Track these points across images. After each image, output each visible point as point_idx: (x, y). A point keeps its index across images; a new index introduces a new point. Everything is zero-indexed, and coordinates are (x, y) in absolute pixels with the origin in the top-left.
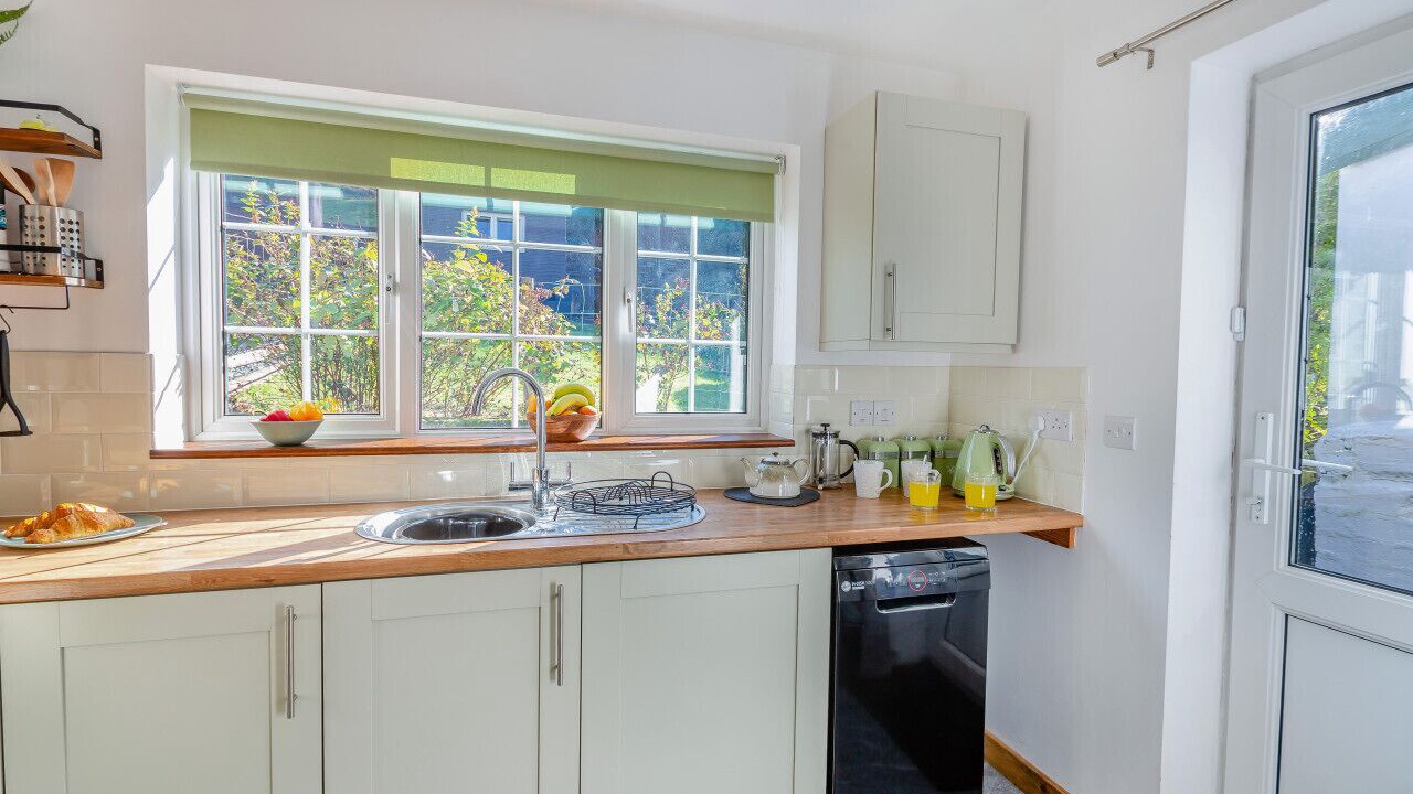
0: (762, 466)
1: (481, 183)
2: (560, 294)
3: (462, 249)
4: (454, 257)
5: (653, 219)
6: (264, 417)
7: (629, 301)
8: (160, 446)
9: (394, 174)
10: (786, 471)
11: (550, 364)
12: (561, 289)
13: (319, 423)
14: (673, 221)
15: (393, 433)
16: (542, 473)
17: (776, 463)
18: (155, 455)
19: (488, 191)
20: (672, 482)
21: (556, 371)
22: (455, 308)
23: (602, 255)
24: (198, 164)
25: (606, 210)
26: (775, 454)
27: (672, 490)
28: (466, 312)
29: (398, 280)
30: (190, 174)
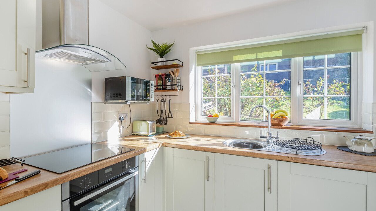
0: (354, 140)
1: (255, 58)
2: (282, 84)
3: (253, 75)
4: (251, 77)
5: (310, 58)
6: (208, 116)
7: (300, 84)
8: (191, 121)
9: (234, 60)
10: (366, 142)
11: (278, 104)
12: (282, 83)
13: (218, 118)
14: (317, 57)
15: (234, 121)
16: (270, 134)
17: (361, 139)
18: (190, 123)
19: (257, 59)
20: (314, 141)
21: (280, 106)
22: (251, 90)
23: (291, 72)
24: (198, 65)
25: (292, 58)
26: (361, 136)
27: (314, 143)
28: (254, 91)
29: (235, 85)
30: (197, 67)
